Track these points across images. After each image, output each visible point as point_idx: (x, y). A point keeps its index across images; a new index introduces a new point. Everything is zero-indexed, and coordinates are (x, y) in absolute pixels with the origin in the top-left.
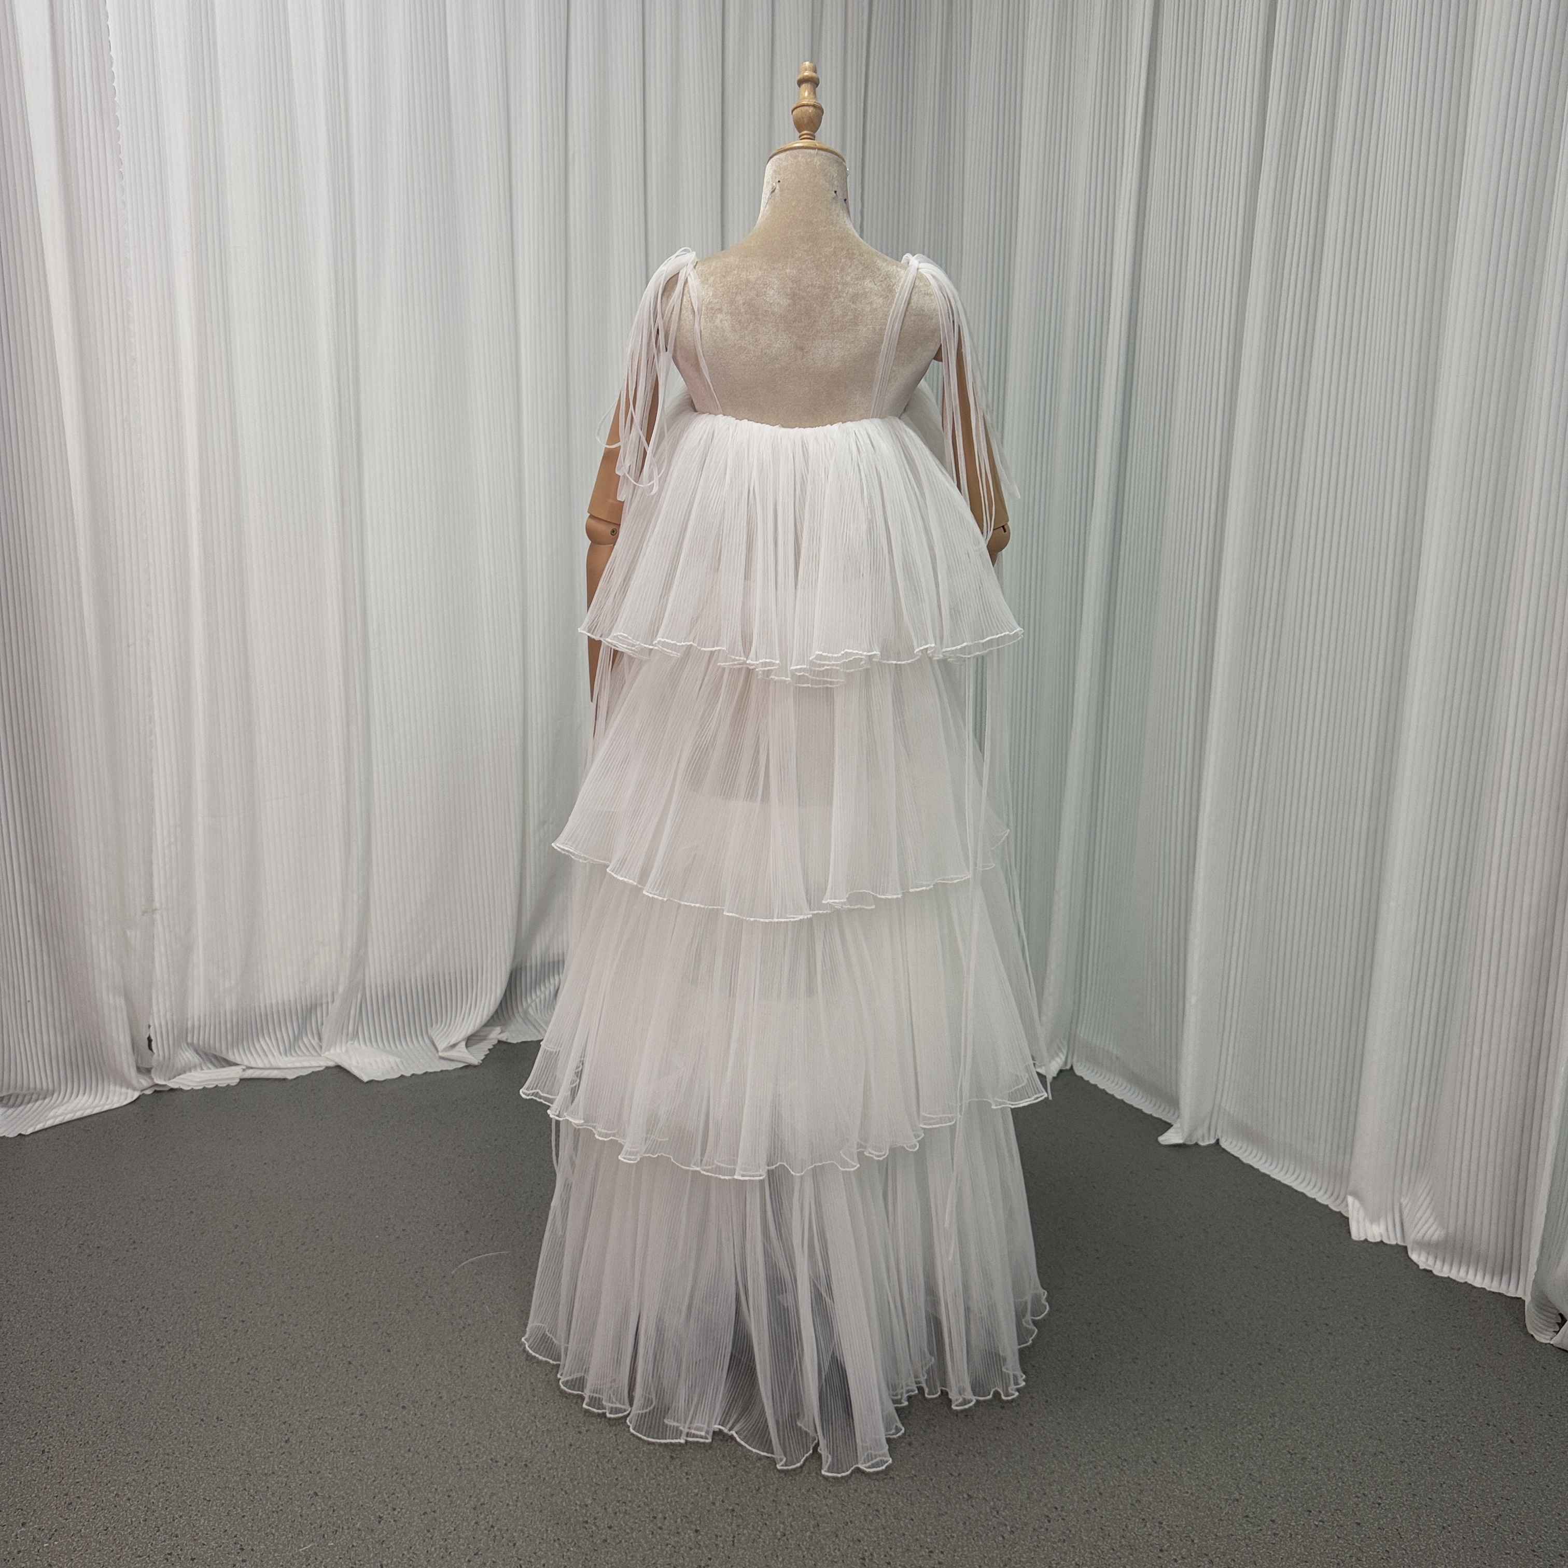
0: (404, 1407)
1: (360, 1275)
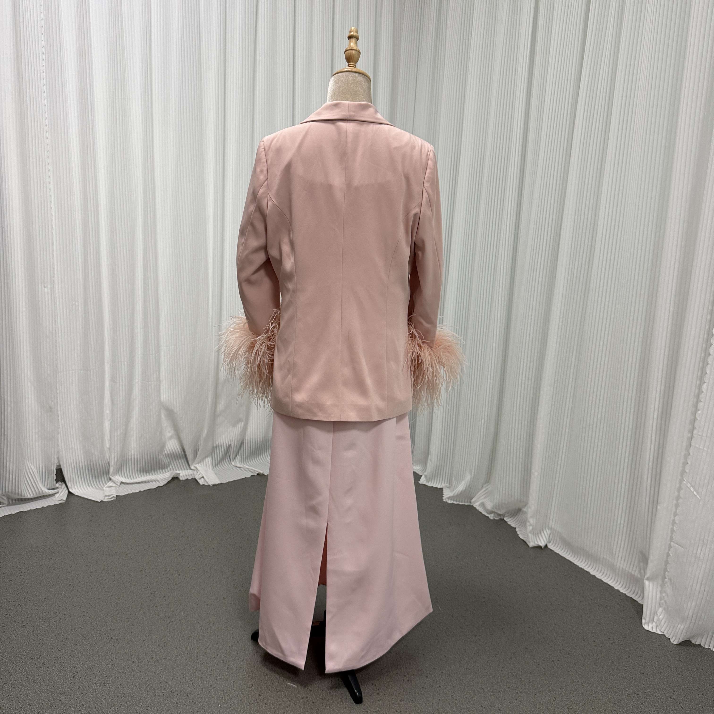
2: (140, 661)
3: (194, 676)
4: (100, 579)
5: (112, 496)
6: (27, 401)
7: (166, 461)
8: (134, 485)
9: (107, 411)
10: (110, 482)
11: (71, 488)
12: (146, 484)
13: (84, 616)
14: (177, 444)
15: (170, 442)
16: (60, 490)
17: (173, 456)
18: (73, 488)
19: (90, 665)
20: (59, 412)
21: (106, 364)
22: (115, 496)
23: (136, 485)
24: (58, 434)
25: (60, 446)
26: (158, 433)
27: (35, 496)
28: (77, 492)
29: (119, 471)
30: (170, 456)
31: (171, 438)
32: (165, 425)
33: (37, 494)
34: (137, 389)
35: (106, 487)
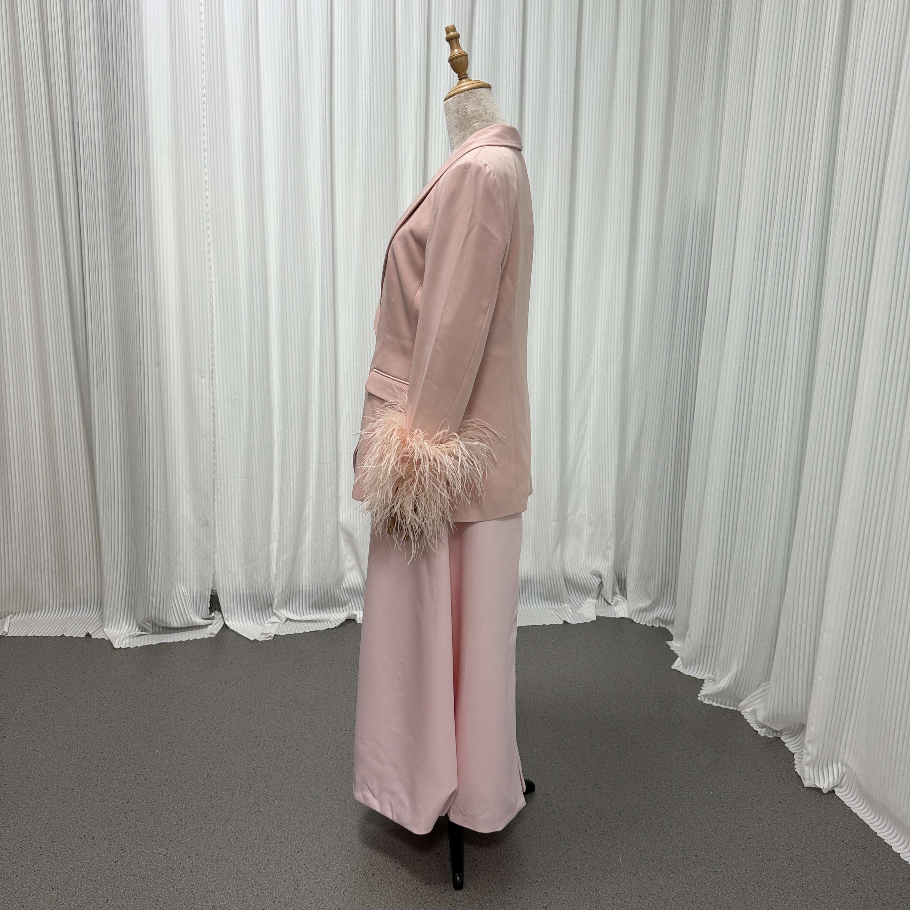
0: (189, 856)
1: (224, 764)
2: (197, 857)
3: (250, 890)
4: (206, 740)
5: (269, 635)
6: (181, 512)
7: (345, 597)
8: (301, 624)
9: (275, 530)
10: (274, 617)
11: (228, 619)
12: (315, 624)
13: (165, 784)
14: (358, 577)
15: (351, 574)
16: (214, 622)
17: (353, 592)
18: (230, 620)
19: (141, 850)
20: (217, 527)
21: (275, 472)
22: (273, 636)
23: (304, 623)
24: (214, 554)
25: (216, 567)
26: (333, 562)
27: (183, 625)
28: (234, 626)
29: (286, 604)
30: (349, 592)
31: (351, 569)
32: (345, 553)
33: (185, 623)
34: (311, 505)
35: (268, 623)
